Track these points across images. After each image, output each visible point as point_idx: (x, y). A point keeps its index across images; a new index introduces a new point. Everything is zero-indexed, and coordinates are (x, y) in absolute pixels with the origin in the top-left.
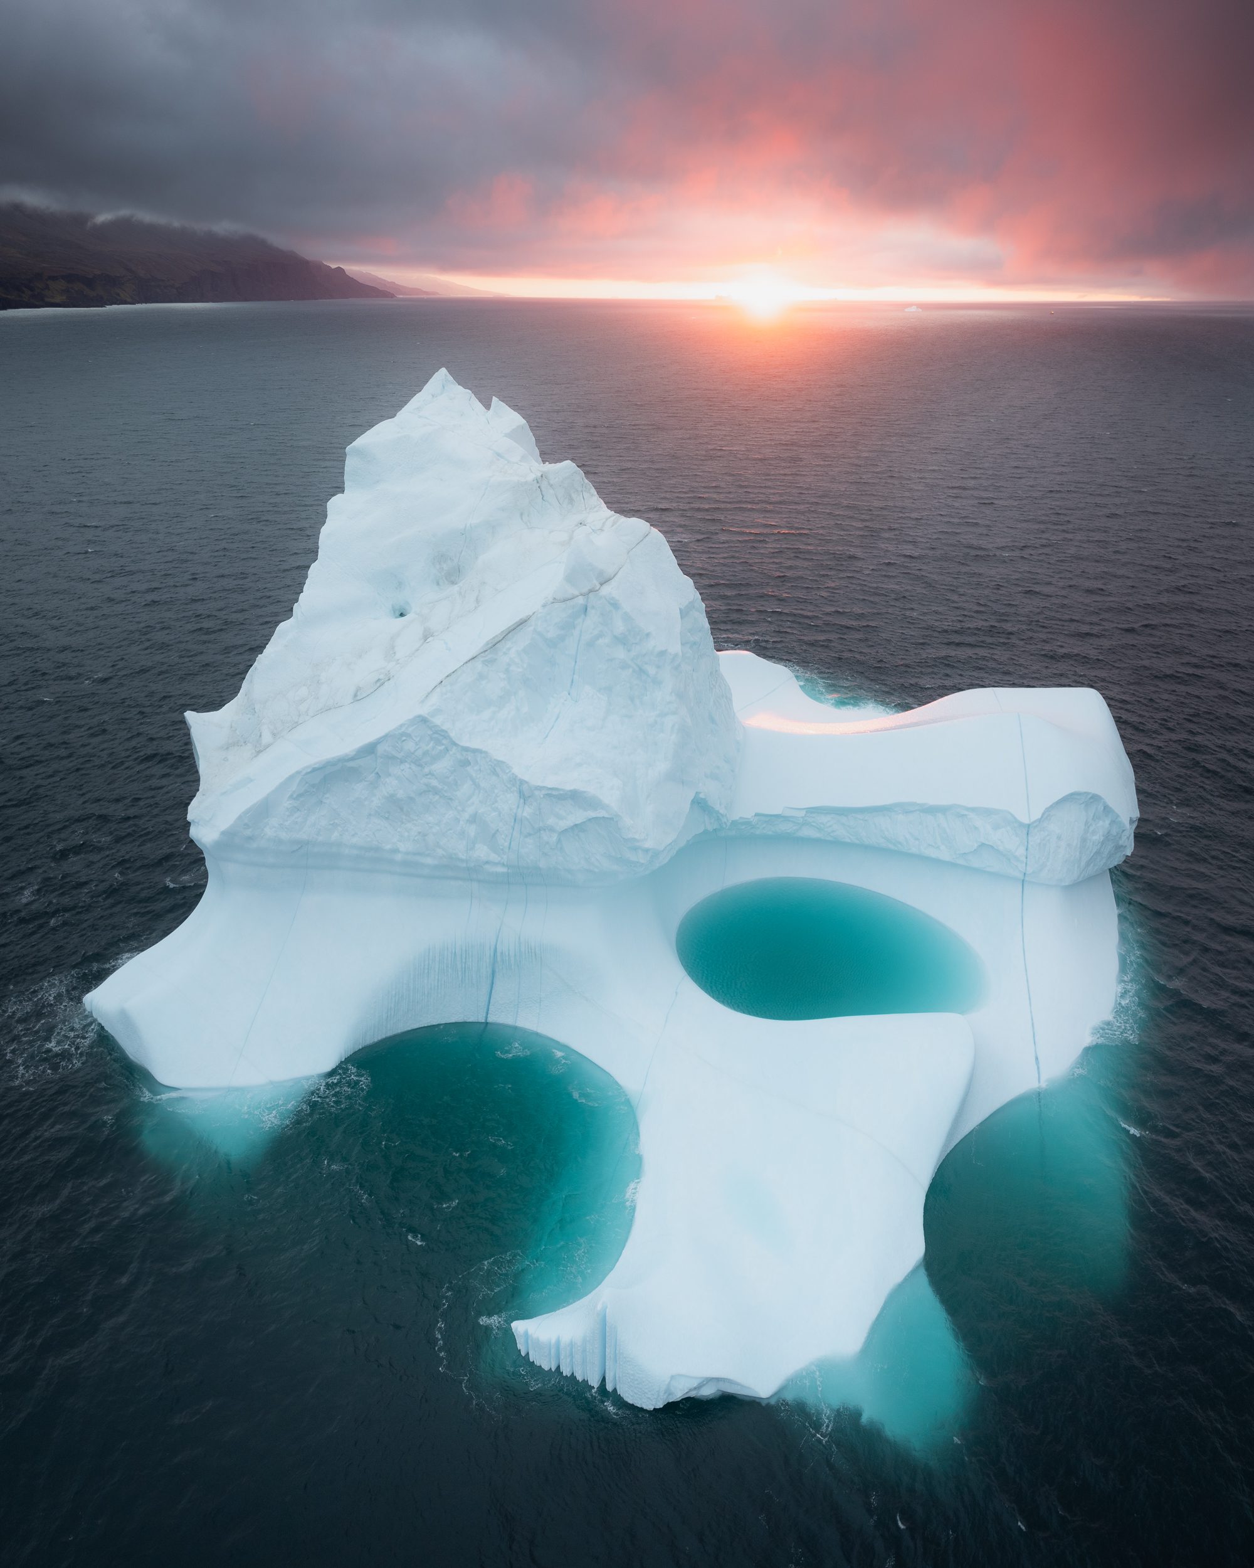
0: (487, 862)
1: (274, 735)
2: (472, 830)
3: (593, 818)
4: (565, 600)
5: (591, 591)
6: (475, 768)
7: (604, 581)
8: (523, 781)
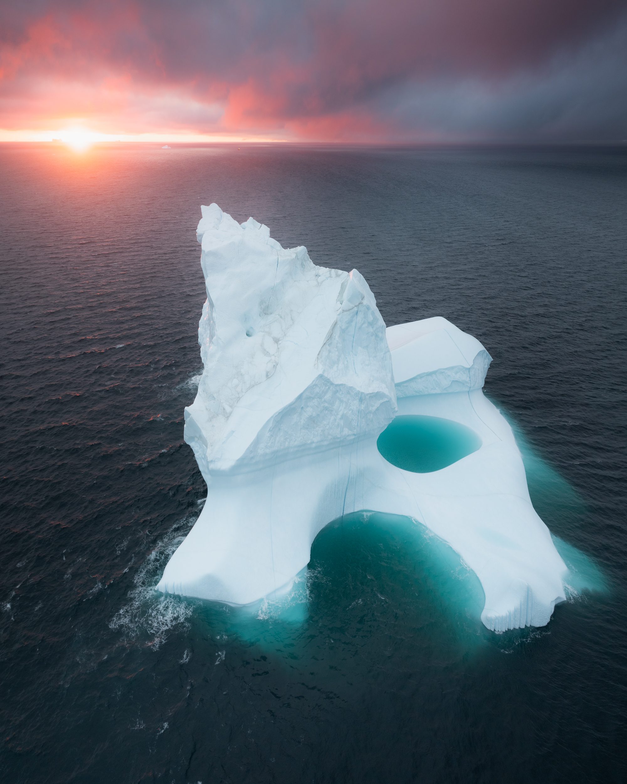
0: (348, 436)
1: (231, 407)
2: (342, 423)
3: (383, 403)
4: (349, 310)
5: (359, 304)
6: (340, 393)
7: (363, 298)
8: (362, 393)
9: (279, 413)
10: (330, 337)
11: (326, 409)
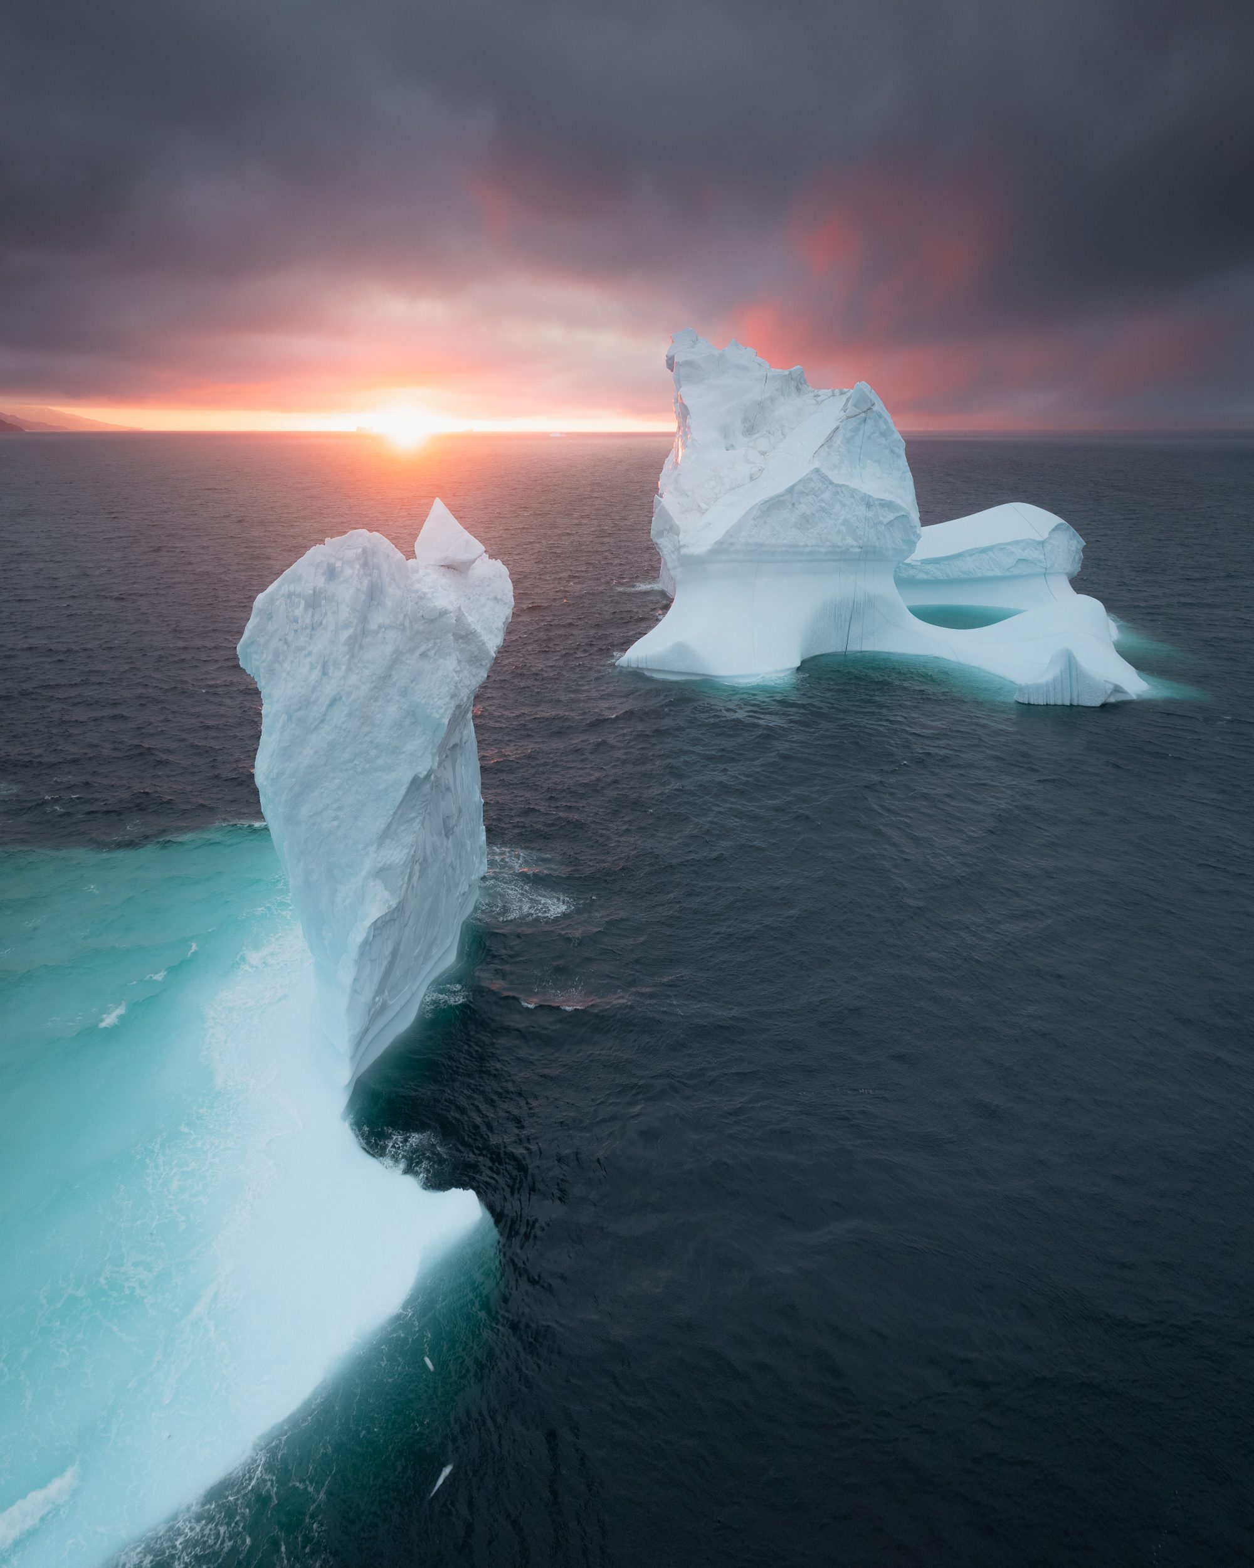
0: (852, 547)
1: (707, 505)
2: (843, 529)
3: (898, 516)
4: (854, 416)
5: (868, 409)
6: (842, 495)
7: (873, 405)
8: (870, 496)
9: (766, 502)
10: (830, 439)
11: (824, 510)
